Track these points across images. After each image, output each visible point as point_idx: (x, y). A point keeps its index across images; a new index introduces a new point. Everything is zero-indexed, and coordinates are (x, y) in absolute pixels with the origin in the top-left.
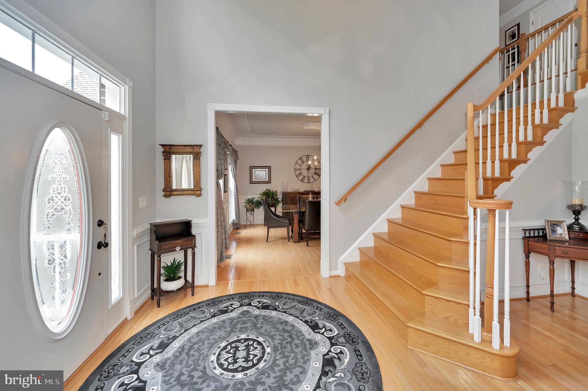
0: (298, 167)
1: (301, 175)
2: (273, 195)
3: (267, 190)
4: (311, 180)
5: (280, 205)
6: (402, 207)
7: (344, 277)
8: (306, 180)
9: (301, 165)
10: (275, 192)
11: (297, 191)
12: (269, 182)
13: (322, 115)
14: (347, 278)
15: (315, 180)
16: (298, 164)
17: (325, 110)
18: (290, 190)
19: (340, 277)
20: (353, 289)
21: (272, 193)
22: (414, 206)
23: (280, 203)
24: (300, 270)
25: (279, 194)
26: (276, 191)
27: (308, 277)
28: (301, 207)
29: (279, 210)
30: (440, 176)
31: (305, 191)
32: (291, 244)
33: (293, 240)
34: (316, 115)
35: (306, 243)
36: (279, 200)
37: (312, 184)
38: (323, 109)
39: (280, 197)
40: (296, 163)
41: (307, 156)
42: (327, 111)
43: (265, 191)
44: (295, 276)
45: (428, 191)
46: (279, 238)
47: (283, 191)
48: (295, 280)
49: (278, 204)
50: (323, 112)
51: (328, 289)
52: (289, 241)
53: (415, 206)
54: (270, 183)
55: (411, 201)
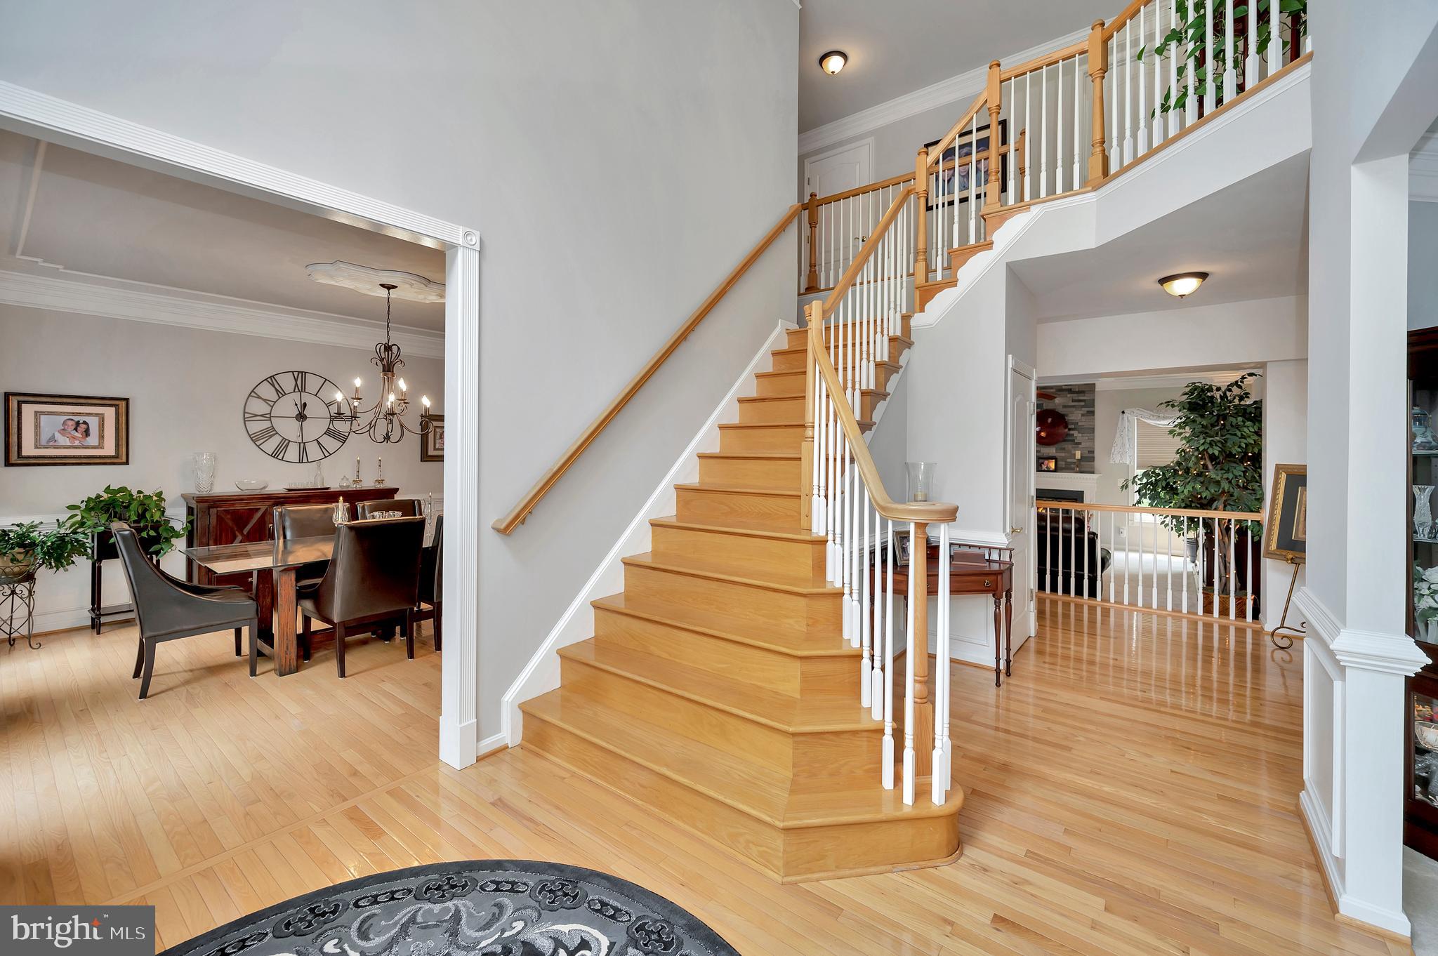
0: (258, 407)
1: (271, 436)
2: (146, 510)
3: (108, 490)
4: (314, 452)
5: (180, 544)
6: (652, 525)
7: (521, 747)
8: (292, 453)
9: (272, 404)
10: (155, 498)
11: (257, 492)
12: (121, 458)
13: (454, 247)
14: (533, 747)
15: (327, 454)
16: (259, 397)
17: (467, 234)
18: (225, 486)
19: (509, 750)
20: (567, 775)
21: (142, 504)
22: (674, 521)
23: (178, 536)
24: (355, 773)
25: (174, 505)
26: (159, 495)
27: (402, 787)
28: (289, 544)
29: (174, 562)
30: (718, 451)
31: (289, 490)
32: (268, 680)
33: (270, 666)
34: (428, 243)
35: (333, 666)
36: (172, 528)
37: (319, 466)
38: (461, 230)
39: (177, 517)
40: (253, 393)
41: (296, 374)
42: (475, 239)
43: (99, 496)
44: (345, 800)
45: (698, 485)
46: (201, 669)
47: (192, 490)
48: (355, 816)
49: (168, 540)
50: (460, 240)
51: (493, 804)
52: (253, 673)
53: (677, 520)
54: (127, 463)
55: (669, 511)
